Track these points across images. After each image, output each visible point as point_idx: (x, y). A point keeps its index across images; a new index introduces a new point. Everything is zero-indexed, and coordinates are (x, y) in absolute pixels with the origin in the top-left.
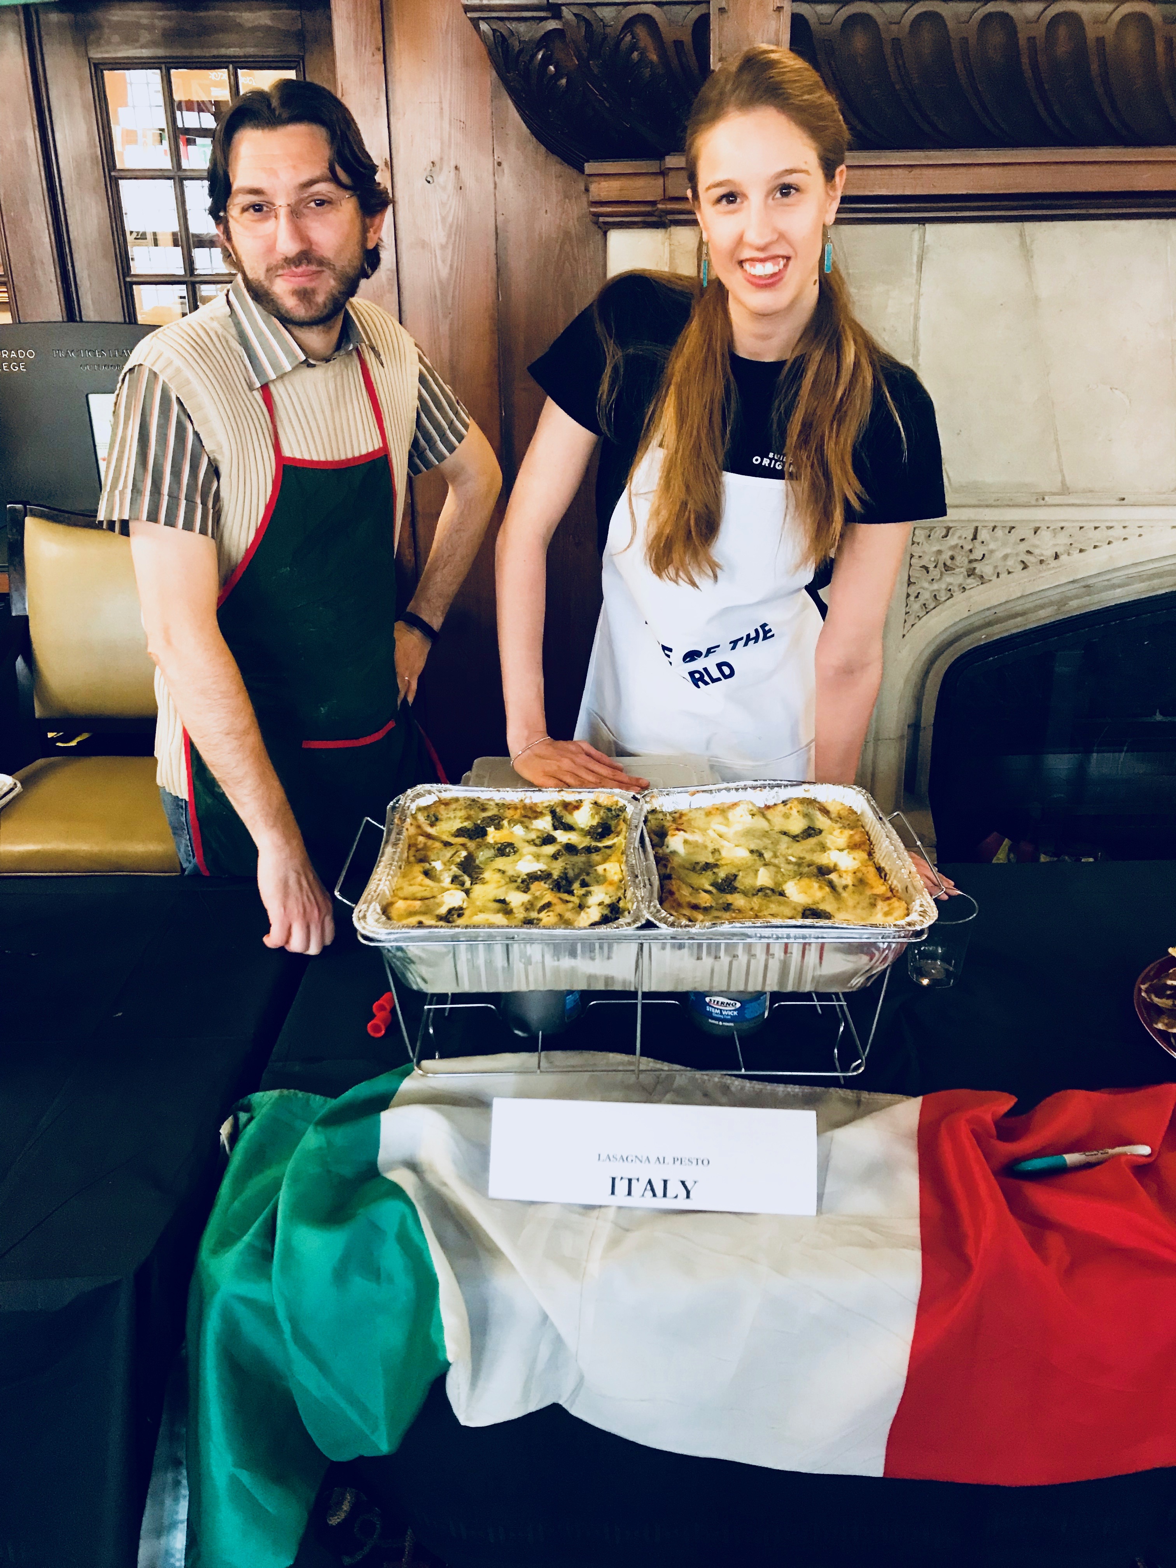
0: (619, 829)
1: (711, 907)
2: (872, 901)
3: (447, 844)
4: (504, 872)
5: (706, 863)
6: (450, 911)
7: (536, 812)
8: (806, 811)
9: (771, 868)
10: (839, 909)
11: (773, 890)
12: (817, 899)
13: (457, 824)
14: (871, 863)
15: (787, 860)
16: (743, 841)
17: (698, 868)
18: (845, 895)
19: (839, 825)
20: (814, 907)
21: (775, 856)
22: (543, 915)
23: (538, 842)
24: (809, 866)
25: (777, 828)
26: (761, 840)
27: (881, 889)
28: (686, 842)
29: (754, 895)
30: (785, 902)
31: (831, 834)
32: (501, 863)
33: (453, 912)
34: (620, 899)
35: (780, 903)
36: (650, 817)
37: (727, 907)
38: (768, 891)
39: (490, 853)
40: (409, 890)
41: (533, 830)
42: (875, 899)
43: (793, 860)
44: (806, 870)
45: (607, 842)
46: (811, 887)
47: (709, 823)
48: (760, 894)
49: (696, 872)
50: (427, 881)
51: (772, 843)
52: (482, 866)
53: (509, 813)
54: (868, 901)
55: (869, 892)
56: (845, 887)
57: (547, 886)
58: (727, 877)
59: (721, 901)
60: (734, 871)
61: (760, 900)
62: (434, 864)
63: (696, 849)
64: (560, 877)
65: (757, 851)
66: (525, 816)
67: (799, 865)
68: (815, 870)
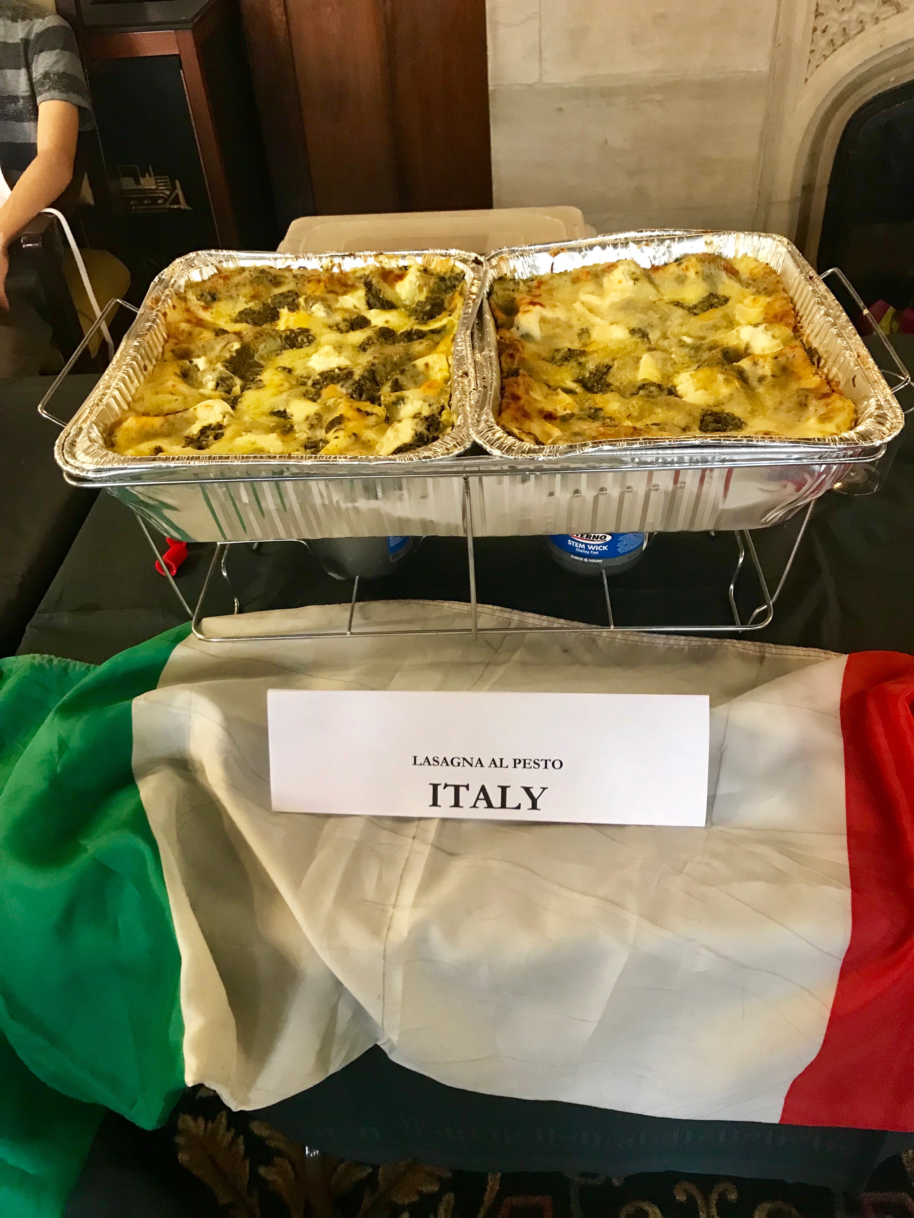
0: (453, 306)
1: (572, 415)
2: (803, 399)
3: (220, 332)
4: (290, 371)
5: (569, 350)
6: (204, 431)
7: (345, 285)
8: (707, 272)
9: (658, 354)
10: (753, 412)
11: (659, 386)
12: (721, 397)
13: (242, 305)
14: (797, 343)
15: (680, 341)
16: (620, 316)
17: (558, 356)
18: (761, 390)
19: (752, 290)
20: (716, 409)
21: (665, 337)
22: (331, 435)
23: (343, 326)
24: (710, 349)
25: (667, 298)
26: (646, 314)
27: (812, 381)
28: (543, 320)
29: (633, 394)
30: (677, 404)
31: (741, 302)
32: (288, 358)
33: (208, 432)
34: (443, 408)
35: (669, 406)
36: (496, 288)
37: (594, 414)
38: (652, 389)
39: (275, 344)
40: (151, 400)
41: (337, 310)
42: (807, 396)
43: (688, 340)
44: (706, 355)
45: (435, 325)
46: (712, 380)
47: (577, 293)
48: (641, 392)
49: (556, 363)
50: (183, 387)
51: (660, 318)
52: (262, 362)
53: (310, 289)
54: (795, 399)
55: (794, 386)
56: (761, 379)
57: (344, 391)
58: (597, 368)
59: (587, 405)
60: (607, 361)
61: (641, 403)
62: (196, 361)
63: (558, 331)
64: (363, 377)
65: (640, 330)
66: (331, 292)
67: (697, 349)
68: (720, 355)
